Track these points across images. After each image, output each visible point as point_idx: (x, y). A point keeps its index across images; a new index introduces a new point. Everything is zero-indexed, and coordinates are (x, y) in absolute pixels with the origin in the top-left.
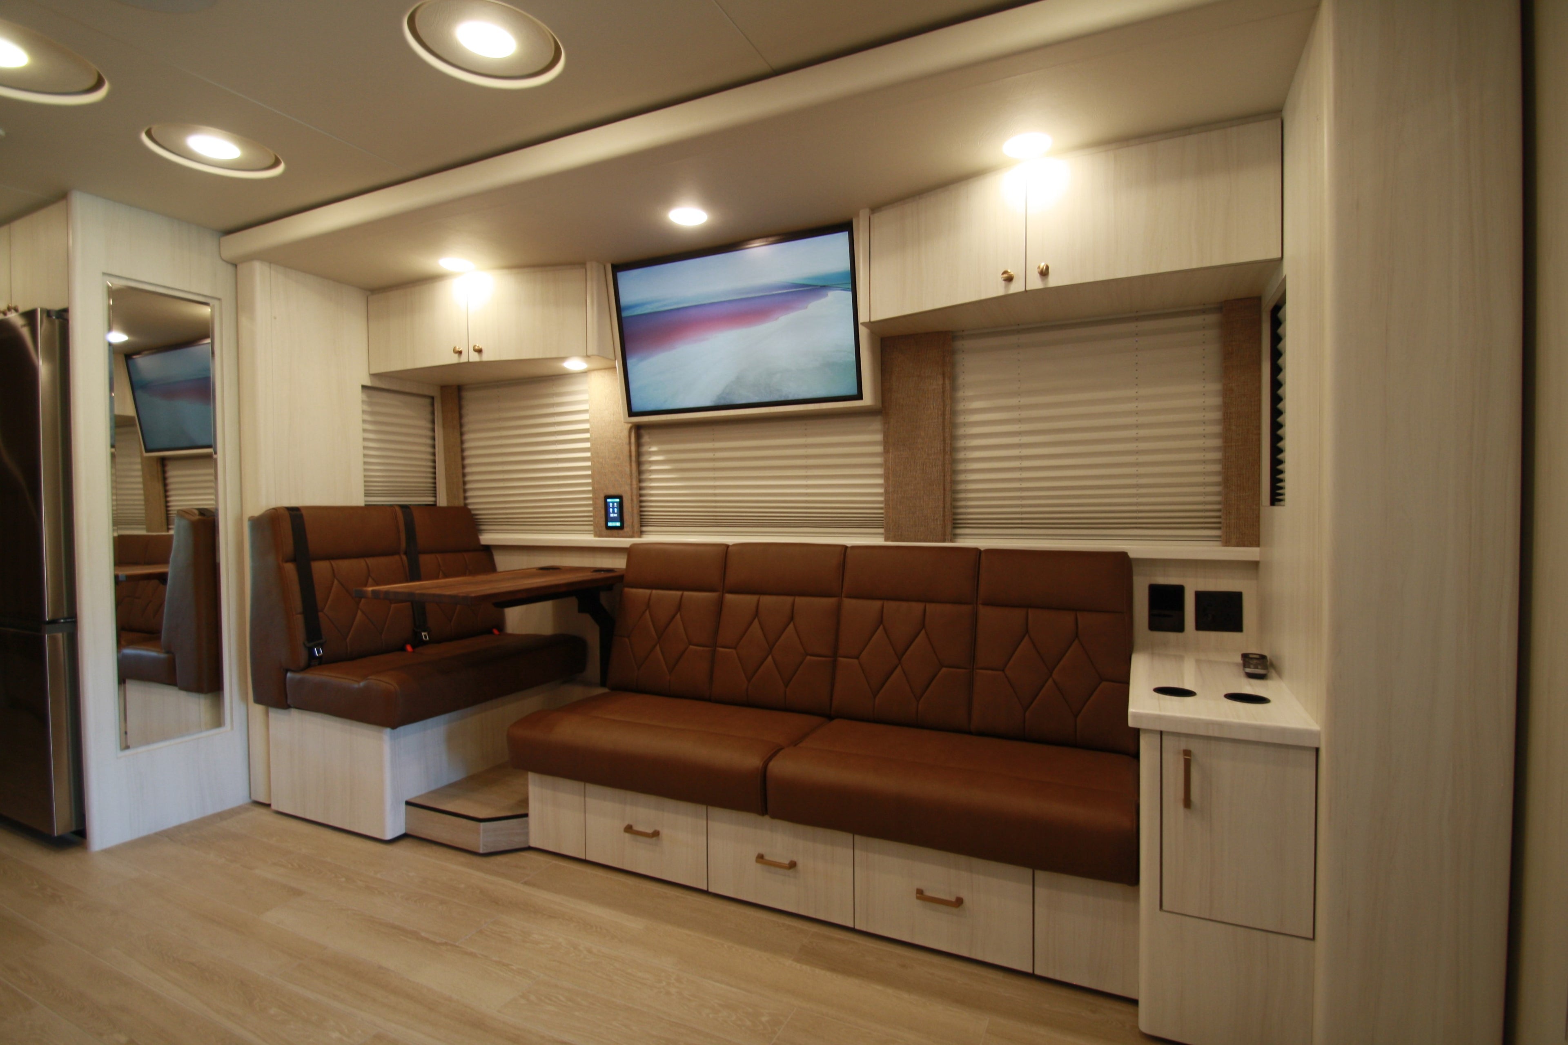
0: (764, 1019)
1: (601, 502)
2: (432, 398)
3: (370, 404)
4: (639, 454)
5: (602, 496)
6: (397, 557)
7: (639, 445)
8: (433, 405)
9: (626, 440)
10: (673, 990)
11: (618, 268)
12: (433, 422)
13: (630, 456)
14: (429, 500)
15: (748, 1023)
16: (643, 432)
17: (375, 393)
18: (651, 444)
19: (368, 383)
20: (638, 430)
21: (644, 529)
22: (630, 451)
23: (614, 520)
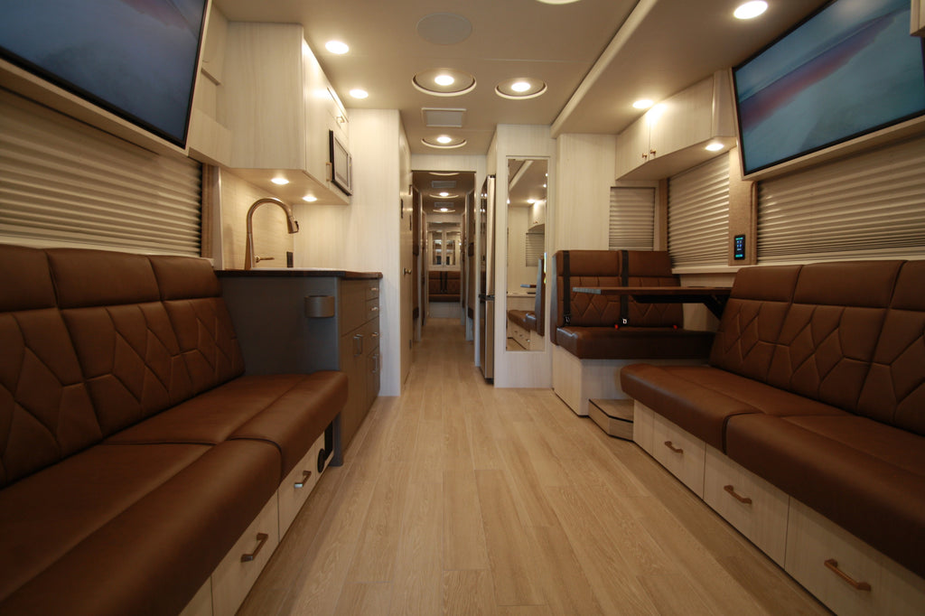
0: (655, 566)
1: (732, 240)
2: (654, 188)
3: (617, 196)
4: (759, 204)
5: (733, 236)
6: (616, 278)
7: (759, 197)
8: (654, 193)
9: (749, 194)
10: (624, 525)
11: (735, 69)
12: (654, 202)
13: (751, 205)
14: (648, 248)
15: (643, 561)
16: (763, 186)
17: (618, 190)
18: (768, 194)
19: (614, 185)
20: (759, 186)
21: (760, 258)
22: (751, 202)
23: (739, 253)
